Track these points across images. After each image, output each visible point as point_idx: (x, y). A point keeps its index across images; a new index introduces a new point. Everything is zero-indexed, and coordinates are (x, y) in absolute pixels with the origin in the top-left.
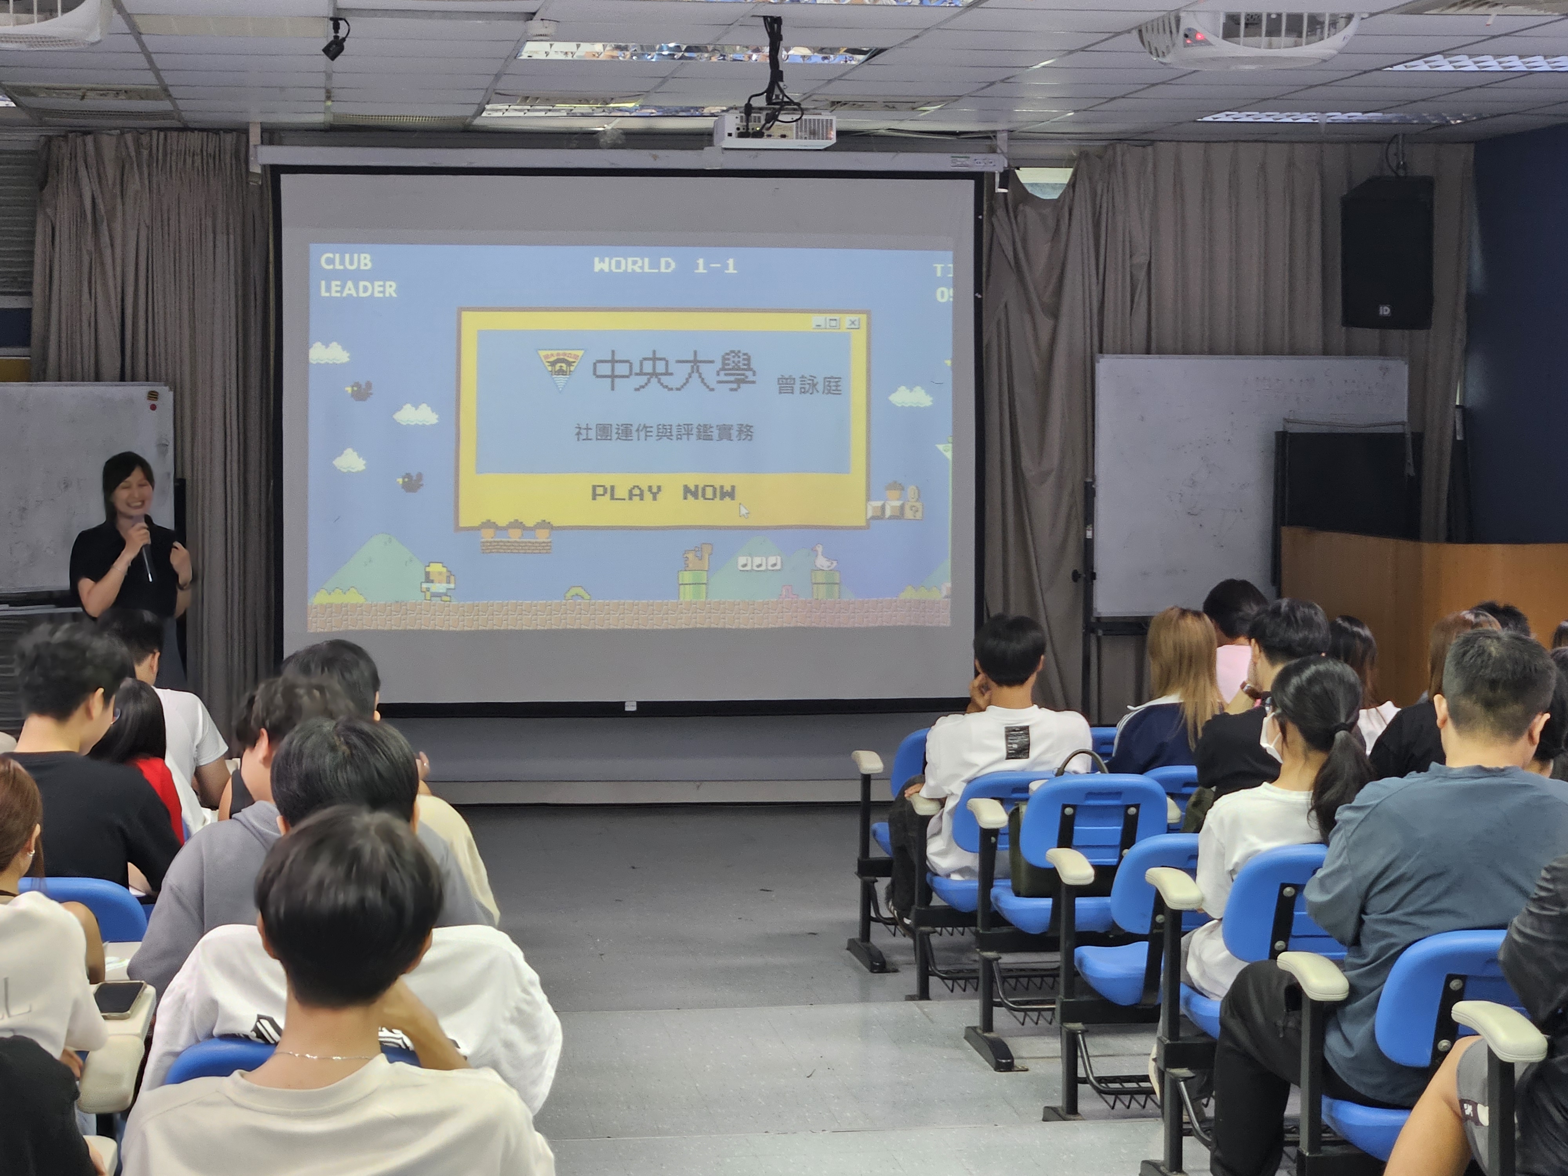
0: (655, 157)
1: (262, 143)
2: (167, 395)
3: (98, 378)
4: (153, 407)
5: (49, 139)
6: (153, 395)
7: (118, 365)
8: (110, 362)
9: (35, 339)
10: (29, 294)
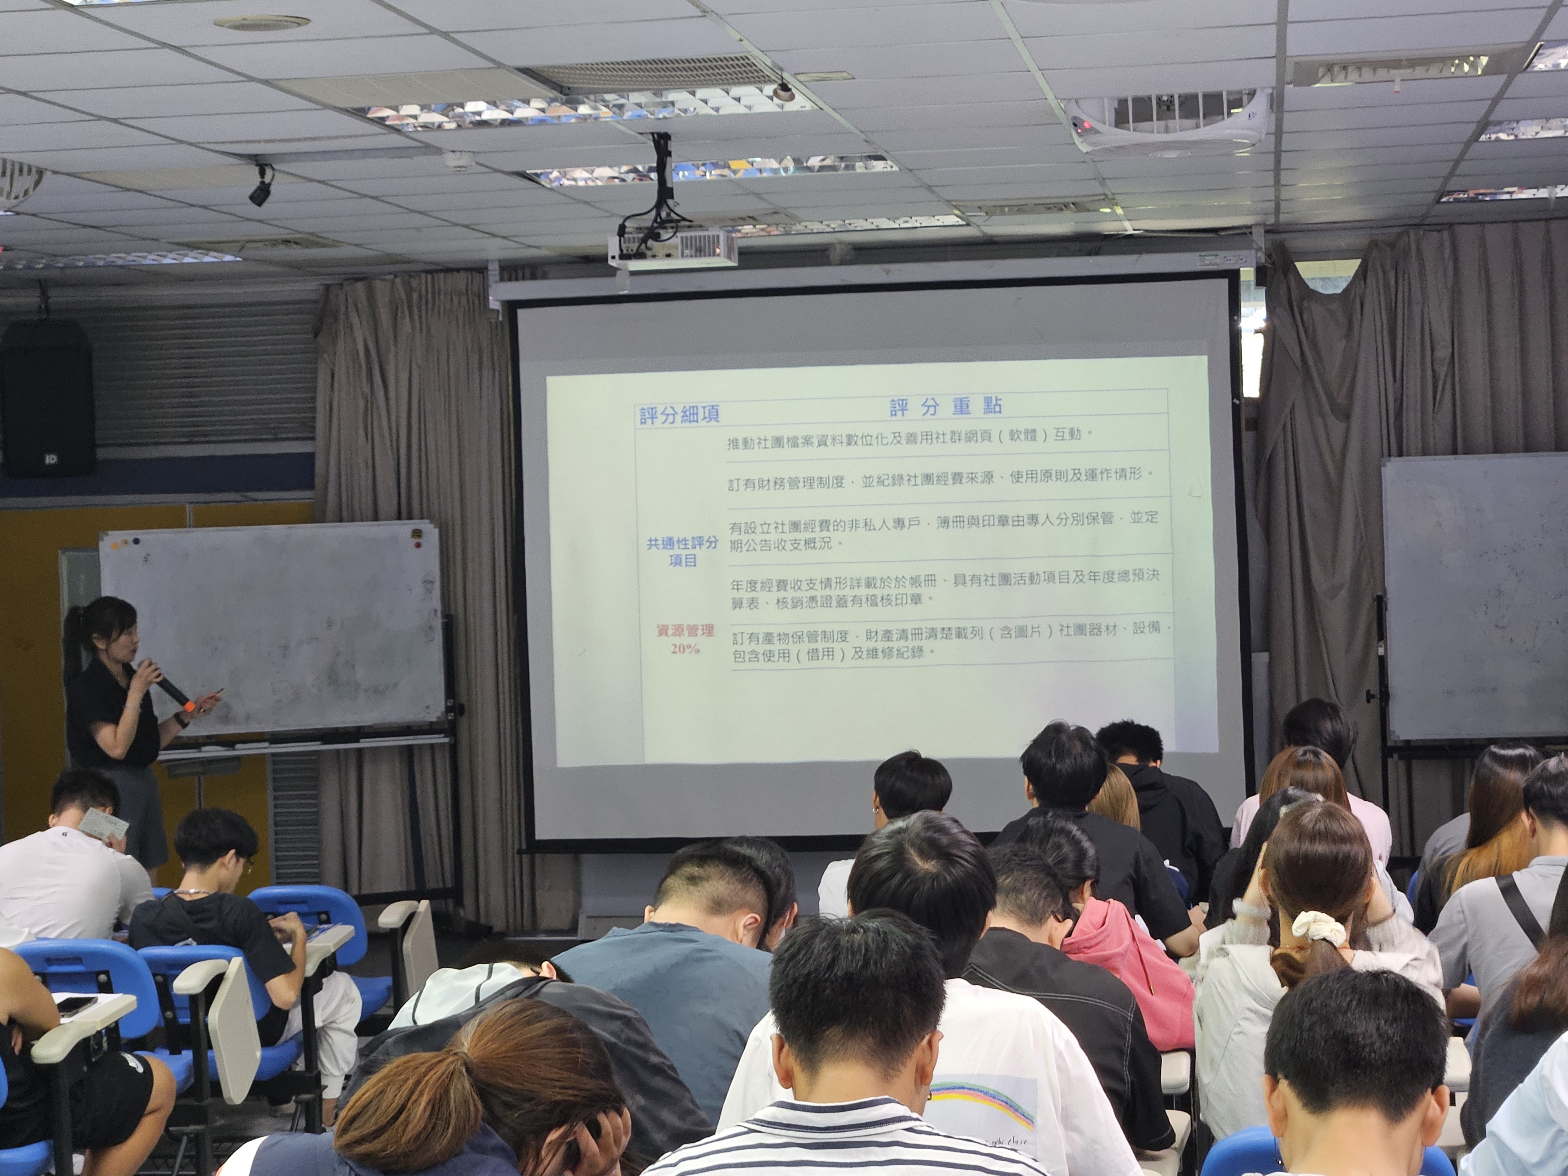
0: (888, 272)
1: (502, 279)
2: (431, 532)
3: (376, 518)
4: (418, 545)
5: (328, 287)
6: (417, 533)
7: (395, 502)
8: (387, 502)
9: (318, 481)
10: (313, 439)
